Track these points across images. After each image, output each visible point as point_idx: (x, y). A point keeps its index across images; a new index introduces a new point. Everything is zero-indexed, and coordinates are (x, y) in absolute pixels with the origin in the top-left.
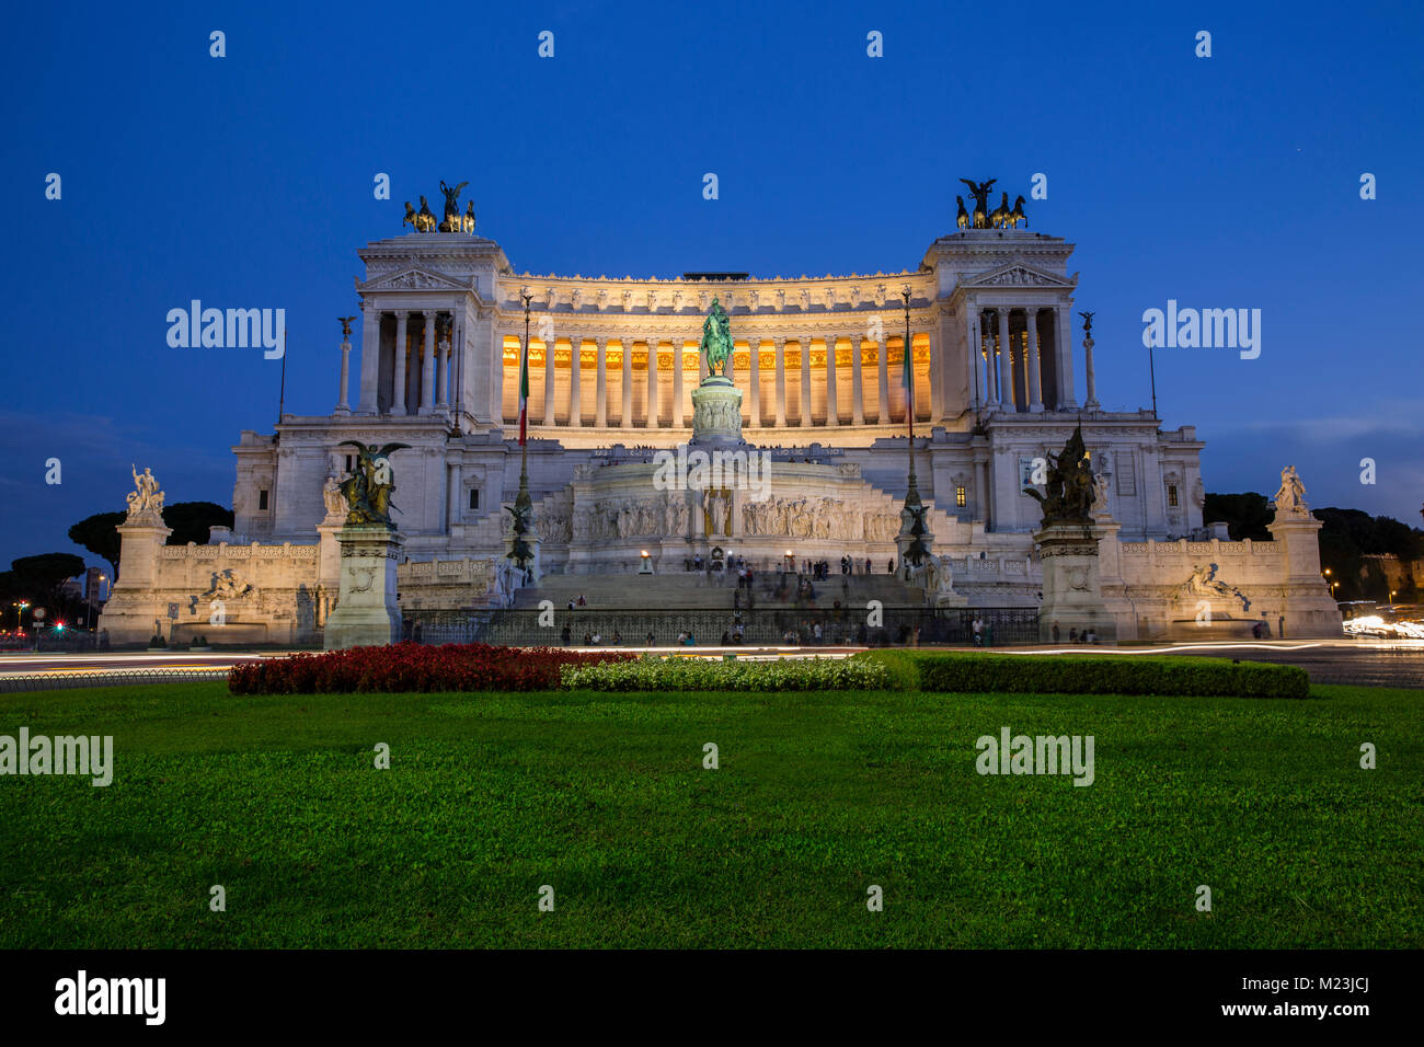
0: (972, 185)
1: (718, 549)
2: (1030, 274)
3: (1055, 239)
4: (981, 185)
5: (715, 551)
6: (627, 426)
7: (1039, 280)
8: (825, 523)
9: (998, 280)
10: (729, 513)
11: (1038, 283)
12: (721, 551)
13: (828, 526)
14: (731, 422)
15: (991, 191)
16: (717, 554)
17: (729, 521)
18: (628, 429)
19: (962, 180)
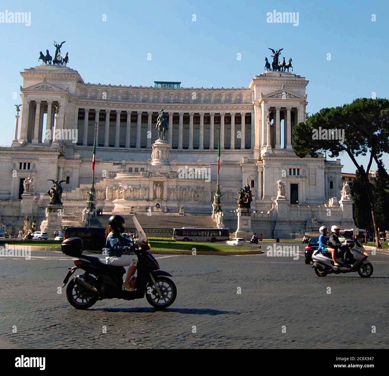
0: (273, 51)
1: (158, 204)
2: (289, 94)
3: (302, 78)
4: (277, 51)
5: (157, 205)
6: (127, 147)
7: (292, 96)
8: (197, 195)
9: (276, 96)
10: (163, 191)
11: (291, 98)
12: (159, 205)
13: (198, 196)
14: (165, 156)
15: (280, 54)
16: (158, 206)
17: (162, 195)
18: (128, 149)
19: (269, 49)
